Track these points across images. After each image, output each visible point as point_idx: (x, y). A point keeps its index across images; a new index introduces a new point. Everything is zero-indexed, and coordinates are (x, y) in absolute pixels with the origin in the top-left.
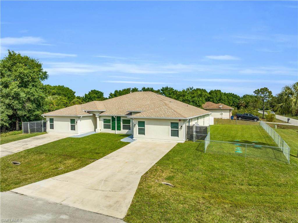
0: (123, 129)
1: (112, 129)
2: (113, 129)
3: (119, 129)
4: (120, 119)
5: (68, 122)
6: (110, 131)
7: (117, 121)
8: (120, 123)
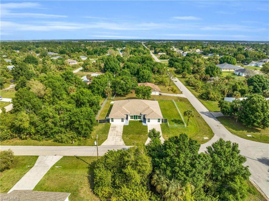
3: (137, 119)
4: (137, 116)
6: (133, 120)
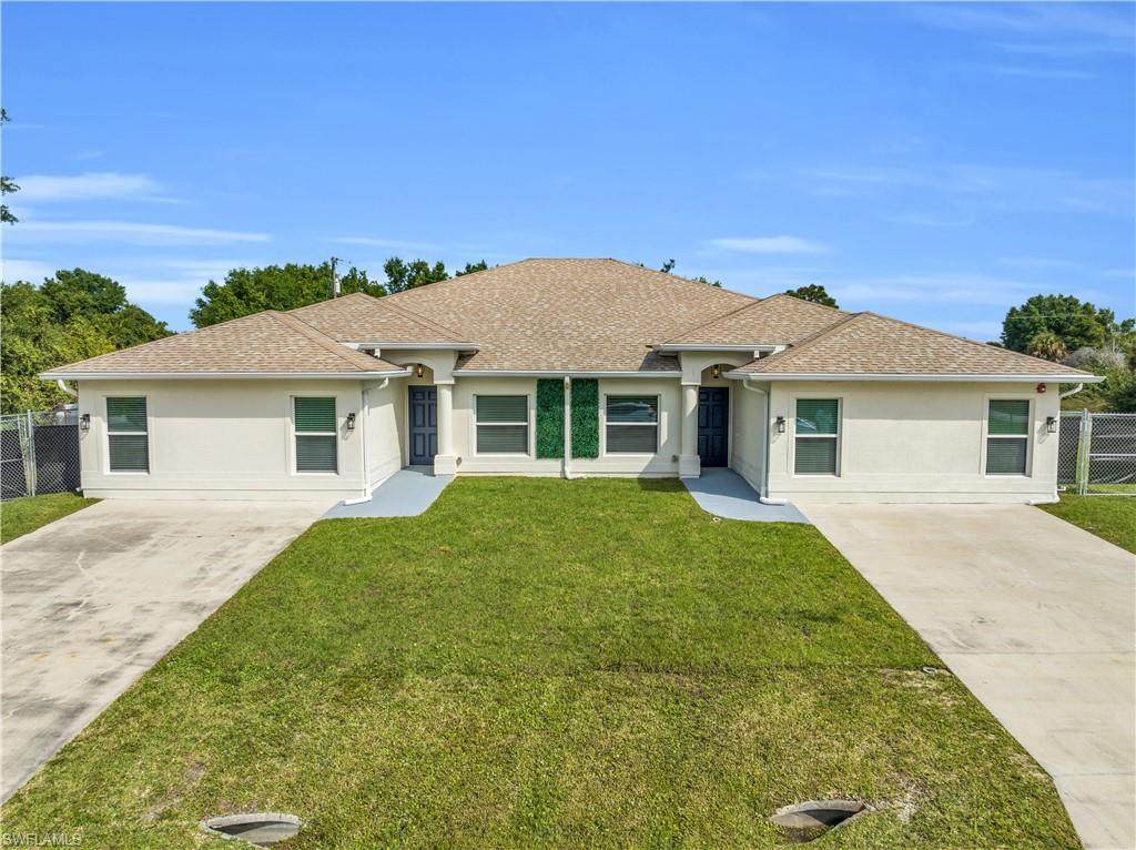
0: (608, 451)
1: (541, 455)
2: (551, 448)
3: (585, 448)
4: (596, 391)
5: (281, 420)
6: (524, 465)
7: (573, 406)
8: (596, 419)
